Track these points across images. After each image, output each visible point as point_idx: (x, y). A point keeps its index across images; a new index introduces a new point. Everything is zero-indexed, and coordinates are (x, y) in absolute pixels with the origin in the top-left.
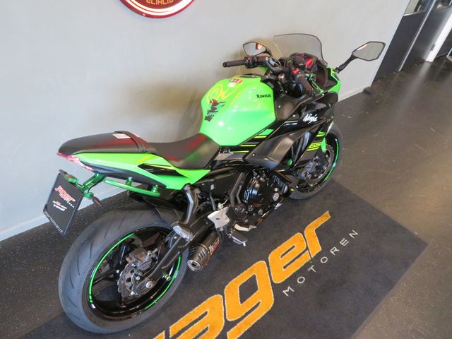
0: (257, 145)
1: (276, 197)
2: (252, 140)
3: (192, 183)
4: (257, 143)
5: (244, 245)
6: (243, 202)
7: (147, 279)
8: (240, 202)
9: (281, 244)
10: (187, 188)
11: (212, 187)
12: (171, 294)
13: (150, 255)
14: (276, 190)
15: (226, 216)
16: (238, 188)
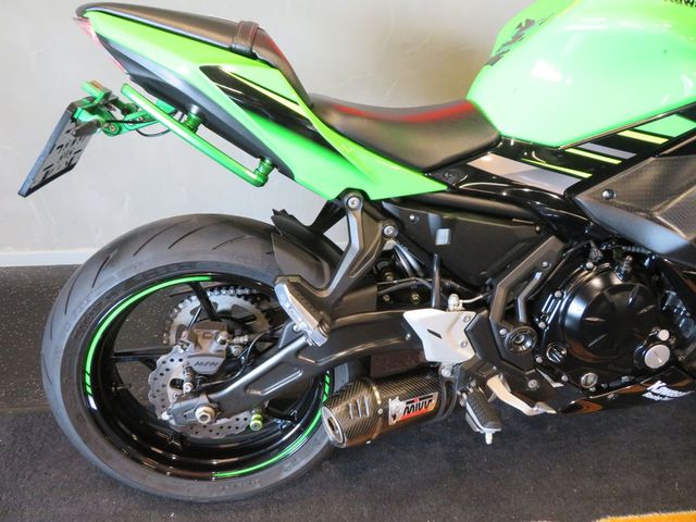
0: (626, 164)
1: (656, 356)
2: (611, 140)
3: (373, 196)
4: (628, 155)
5: (489, 439)
6: (535, 326)
7: (203, 399)
8: (522, 317)
9: (646, 510)
10: (354, 202)
11: (443, 237)
12: (285, 475)
13: (223, 342)
14: (664, 335)
15: (465, 338)
16: (530, 276)
